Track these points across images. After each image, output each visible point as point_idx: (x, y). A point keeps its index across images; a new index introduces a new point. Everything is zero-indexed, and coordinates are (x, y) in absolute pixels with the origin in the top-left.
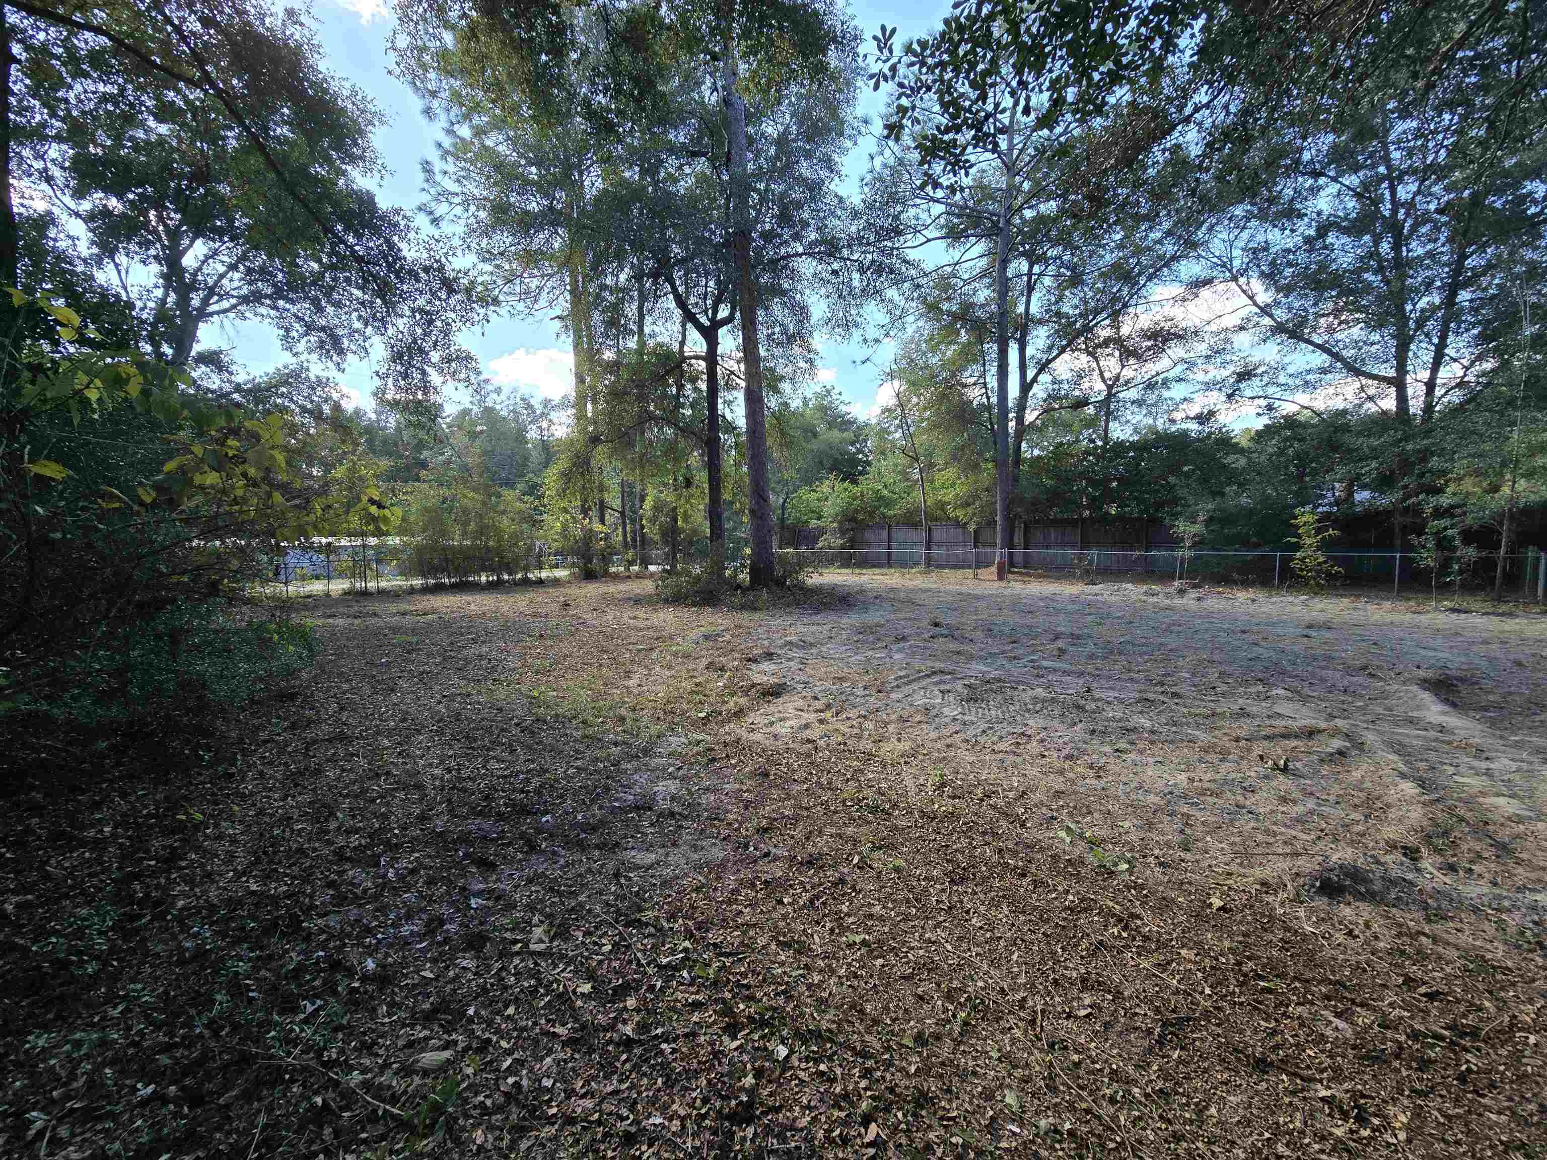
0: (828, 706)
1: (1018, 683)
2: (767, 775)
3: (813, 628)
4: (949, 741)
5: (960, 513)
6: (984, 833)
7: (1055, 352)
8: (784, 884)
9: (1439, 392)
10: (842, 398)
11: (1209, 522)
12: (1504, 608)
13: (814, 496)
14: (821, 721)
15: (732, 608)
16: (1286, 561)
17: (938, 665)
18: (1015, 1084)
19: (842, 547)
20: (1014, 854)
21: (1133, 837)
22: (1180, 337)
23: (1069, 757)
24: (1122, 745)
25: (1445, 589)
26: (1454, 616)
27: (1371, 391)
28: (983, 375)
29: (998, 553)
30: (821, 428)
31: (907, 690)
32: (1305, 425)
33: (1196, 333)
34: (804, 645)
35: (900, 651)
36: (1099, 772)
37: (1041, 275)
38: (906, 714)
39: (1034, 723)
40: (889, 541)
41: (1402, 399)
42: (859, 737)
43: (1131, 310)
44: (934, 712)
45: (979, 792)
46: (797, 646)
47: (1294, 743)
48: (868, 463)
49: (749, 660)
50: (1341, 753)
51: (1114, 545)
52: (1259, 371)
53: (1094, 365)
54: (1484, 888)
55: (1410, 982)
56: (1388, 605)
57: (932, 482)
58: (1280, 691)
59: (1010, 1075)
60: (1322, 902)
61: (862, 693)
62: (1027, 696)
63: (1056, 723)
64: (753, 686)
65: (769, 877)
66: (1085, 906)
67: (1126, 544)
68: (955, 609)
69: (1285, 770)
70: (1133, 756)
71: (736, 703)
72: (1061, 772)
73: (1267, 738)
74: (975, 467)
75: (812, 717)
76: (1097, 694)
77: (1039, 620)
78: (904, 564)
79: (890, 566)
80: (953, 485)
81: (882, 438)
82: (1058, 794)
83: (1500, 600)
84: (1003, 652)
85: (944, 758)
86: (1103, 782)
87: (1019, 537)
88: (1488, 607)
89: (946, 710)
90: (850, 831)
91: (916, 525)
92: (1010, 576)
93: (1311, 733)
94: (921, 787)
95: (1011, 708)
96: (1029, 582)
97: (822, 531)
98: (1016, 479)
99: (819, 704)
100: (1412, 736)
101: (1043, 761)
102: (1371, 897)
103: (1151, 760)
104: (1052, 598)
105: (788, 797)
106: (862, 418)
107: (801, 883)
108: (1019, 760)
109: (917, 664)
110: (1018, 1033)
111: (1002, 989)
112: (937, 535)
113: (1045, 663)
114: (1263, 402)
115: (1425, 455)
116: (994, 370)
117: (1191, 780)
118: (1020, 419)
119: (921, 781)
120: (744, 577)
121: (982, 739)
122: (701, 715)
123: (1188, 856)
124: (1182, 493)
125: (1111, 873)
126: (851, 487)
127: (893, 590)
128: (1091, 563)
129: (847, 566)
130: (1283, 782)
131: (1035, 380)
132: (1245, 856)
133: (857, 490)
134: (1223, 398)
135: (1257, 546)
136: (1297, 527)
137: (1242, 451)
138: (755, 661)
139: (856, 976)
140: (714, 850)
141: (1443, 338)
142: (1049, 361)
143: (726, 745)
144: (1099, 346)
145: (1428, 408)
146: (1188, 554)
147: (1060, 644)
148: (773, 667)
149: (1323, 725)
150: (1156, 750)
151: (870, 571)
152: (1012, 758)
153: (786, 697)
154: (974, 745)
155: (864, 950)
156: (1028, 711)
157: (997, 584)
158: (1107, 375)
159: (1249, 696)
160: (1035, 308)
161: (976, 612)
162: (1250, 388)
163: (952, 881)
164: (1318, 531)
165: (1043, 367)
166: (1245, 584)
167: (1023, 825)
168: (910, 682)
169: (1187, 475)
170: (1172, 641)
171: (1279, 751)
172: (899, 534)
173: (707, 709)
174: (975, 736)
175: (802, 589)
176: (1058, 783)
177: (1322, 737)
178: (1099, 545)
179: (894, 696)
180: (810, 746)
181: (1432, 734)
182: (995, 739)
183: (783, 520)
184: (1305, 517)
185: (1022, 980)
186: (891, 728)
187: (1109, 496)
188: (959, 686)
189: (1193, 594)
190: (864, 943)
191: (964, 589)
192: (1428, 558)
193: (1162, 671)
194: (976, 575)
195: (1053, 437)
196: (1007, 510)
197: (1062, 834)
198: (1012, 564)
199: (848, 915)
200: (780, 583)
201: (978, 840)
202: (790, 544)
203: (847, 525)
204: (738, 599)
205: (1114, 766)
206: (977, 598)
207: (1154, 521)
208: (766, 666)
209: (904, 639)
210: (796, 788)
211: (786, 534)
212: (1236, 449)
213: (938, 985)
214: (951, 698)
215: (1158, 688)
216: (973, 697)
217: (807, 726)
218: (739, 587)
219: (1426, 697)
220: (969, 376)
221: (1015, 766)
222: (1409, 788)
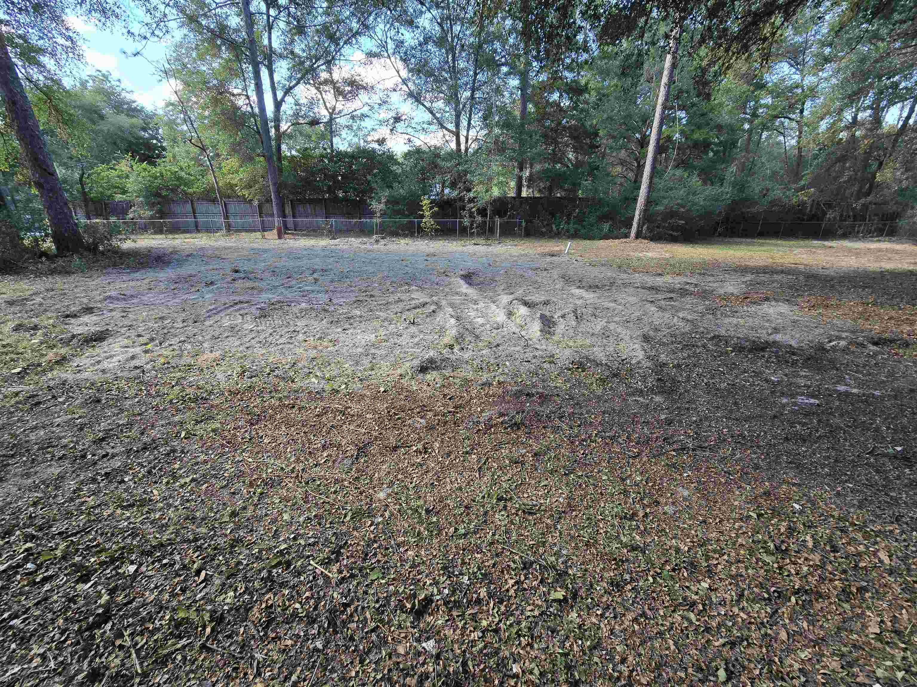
0: (152, 340)
1: (291, 302)
2: (99, 401)
3: (131, 284)
4: (248, 345)
5: (246, 193)
6: (270, 392)
7: (294, 82)
8: (125, 469)
9: (470, 142)
10: (123, 86)
11: (386, 203)
12: (489, 242)
13: (114, 173)
14: (146, 352)
15: (39, 274)
16: (419, 223)
17: (237, 298)
18: (288, 510)
19: (152, 217)
20: (288, 397)
21: (349, 372)
22: (365, 88)
23: (320, 338)
24: (347, 326)
25: (472, 234)
26: (475, 247)
27: (447, 138)
28: (245, 89)
29: (277, 221)
30: (107, 111)
31: (217, 318)
32: (424, 152)
33: (372, 87)
34: (124, 297)
35: (209, 292)
36: (334, 342)
37: (276, 18)
38: (217, 334)
39: (301, 323)
40: (194, 212)
41: (458, 143)
42: (180, 356)
43: (337, 62)
44: (237, 329)
45: (268, 370)
46: (118, 299)
47: (418, 310)
48: (164, 149)
49: (67, 316)
50: (434, 311)
51: (343, 215)
52: (403, 118)
53: (320, 96)
54: (471, 353)
55: (445, 396)
56: (455, 243)
57: (220, 168)
58: (414, 287)
59: (286, 506)
60: (420, 376)
61: (181, 325)
62: (296, 310)
63: (312, 322)
64: (73, 336)
65: (108, 470)
66: (325, 411)
67: (350, 215)
68: (249, 260)
69: (413, 323)
70: (351, 331)
71: (56, 354)
72: (315, 348)
73: (408, 310)
74: (251, 159)
75: (138, 350)
76: (335, 301)
77: (304, 263)
78: (210, 229)
79: (198, 231)
80: (237, 172)
81: (171, 128)
82: (313, 359)
83: (488, 239)
84: (283, 285)
85: (245, 356)
86: (336, 348)
87: (288, 210)
88: (484, 242)
89: (246, 326)
90: (177, 418)
91: (214, 201)
92: (286, 236)
93: (424, 305)
94: (229, 377)
95: (287, 317)
96: (299, 239)
97: (130, 205)
98: (281, 170)
99: (142, 340)
100: (457, 299)
101: (306, 344)
102: (437, 368)
103: (359, 331)
104: (311, 249)
105: (122, 411)
106: (149, 108)
107: (139, 464)
108: (292, 346)
109: (224, 299)
110: (290, 485)
111: (282, 468)
112: (232, 208)
113: (307, 288)
114: (407, 137)
115: (466, 172)
116: (253, 86)
117: (376, 336)
118: (277, 128)
119: (229, 373)
120: (49, 245)
121: (269, 340)
122: (18, 370)
123: (373, 372)
124: (374, 185)
125: (337, 392)
126: (149, 168)
127: (202, 249)
128: (332, 226)
129: (161, 232)
130: (413, 329)
131: (283, 100)
132: (394, 365)
133: (155, 170)
134: (389, 132)
135: (408, 216)
136: (422, 206)
137: (399, 164)
138: (75, 316)
139: (188, 501)
140: (49, 470)
141: (470, 115)
142: (291, 88)
143: (50, 388)
144: (320, 84)
145: (467, 149)
146: (379, 220)
147: (315, 275)
148: (95, 318)
149: (428, 300)
150: (362, 325)
151: (182, 236)
152: (288, 346)
153: (111, 340)
154: (264, 344)
155: (193, 484)
156: (297, 317)
157: (278, 241)
158: (328, 105)
159: (402, 292)
160: (276, 44)
161: (264, 261)
162: (400, 126)
163: (252, 424)
164: (431, 208)
165: (288, 91)
166: (405, 236)
167: (293, 381)
168: (219, 312)
169: (375, 176)
170: (371, 269)
171: (410, 315)
172: (201, 207)
173: (22, 364)
174: (265, 338)
175: (116, 252)
176: (313, 353)
177: (428, 305)
178: (335, 215)
179: (207, 323)
180: (138, 371)
181: (463, 297)
182: (278, 337)
183: (84, 194)
184: (425, 202)
185: (293, 459)
186: (205, 345)
187: (338, 185)
188: (253, 309)
189: (382, 242)
190: (193, 480)
191: (255, 246)
192: (466, 222)
193: (366, 285)
194: (263, 236)
195: (301, 143)
196: (278, 192)
197: (313, 380)
198: (286, 228)
199: (180, 469)
200: (93, 249)
201: (267, 396)
202: (97, 216)
203: (153, 199)
204: (44, 264)
205: (342, 337)
206: (265, 251)
207: (362, 202)
208: (86, 319)
209: (212, 283)
210: (128, 403)
211: (91, 207)
212: (396, 163)
213: (244, 482)
214: (249, 318)
215: (364, 294)
216: (264, 315)
217: (133, 358)
218: (44, 254)
219: (462, 282)
220: (235, 88)
221: (290, 350)
222: (453, 321)
